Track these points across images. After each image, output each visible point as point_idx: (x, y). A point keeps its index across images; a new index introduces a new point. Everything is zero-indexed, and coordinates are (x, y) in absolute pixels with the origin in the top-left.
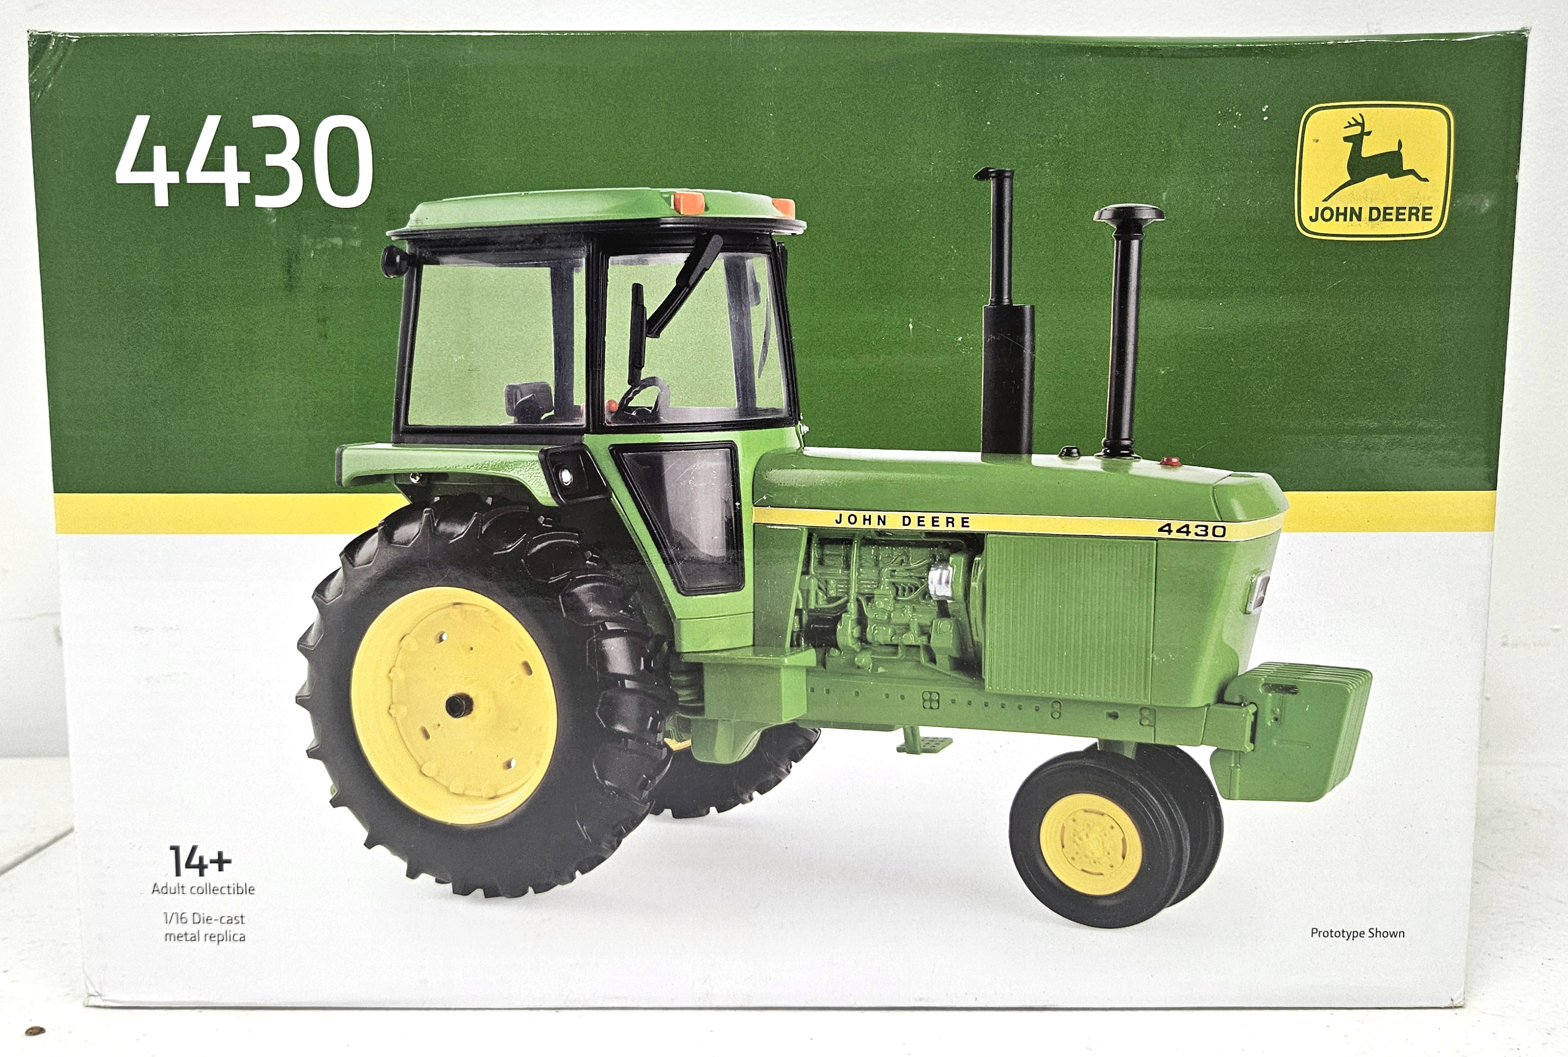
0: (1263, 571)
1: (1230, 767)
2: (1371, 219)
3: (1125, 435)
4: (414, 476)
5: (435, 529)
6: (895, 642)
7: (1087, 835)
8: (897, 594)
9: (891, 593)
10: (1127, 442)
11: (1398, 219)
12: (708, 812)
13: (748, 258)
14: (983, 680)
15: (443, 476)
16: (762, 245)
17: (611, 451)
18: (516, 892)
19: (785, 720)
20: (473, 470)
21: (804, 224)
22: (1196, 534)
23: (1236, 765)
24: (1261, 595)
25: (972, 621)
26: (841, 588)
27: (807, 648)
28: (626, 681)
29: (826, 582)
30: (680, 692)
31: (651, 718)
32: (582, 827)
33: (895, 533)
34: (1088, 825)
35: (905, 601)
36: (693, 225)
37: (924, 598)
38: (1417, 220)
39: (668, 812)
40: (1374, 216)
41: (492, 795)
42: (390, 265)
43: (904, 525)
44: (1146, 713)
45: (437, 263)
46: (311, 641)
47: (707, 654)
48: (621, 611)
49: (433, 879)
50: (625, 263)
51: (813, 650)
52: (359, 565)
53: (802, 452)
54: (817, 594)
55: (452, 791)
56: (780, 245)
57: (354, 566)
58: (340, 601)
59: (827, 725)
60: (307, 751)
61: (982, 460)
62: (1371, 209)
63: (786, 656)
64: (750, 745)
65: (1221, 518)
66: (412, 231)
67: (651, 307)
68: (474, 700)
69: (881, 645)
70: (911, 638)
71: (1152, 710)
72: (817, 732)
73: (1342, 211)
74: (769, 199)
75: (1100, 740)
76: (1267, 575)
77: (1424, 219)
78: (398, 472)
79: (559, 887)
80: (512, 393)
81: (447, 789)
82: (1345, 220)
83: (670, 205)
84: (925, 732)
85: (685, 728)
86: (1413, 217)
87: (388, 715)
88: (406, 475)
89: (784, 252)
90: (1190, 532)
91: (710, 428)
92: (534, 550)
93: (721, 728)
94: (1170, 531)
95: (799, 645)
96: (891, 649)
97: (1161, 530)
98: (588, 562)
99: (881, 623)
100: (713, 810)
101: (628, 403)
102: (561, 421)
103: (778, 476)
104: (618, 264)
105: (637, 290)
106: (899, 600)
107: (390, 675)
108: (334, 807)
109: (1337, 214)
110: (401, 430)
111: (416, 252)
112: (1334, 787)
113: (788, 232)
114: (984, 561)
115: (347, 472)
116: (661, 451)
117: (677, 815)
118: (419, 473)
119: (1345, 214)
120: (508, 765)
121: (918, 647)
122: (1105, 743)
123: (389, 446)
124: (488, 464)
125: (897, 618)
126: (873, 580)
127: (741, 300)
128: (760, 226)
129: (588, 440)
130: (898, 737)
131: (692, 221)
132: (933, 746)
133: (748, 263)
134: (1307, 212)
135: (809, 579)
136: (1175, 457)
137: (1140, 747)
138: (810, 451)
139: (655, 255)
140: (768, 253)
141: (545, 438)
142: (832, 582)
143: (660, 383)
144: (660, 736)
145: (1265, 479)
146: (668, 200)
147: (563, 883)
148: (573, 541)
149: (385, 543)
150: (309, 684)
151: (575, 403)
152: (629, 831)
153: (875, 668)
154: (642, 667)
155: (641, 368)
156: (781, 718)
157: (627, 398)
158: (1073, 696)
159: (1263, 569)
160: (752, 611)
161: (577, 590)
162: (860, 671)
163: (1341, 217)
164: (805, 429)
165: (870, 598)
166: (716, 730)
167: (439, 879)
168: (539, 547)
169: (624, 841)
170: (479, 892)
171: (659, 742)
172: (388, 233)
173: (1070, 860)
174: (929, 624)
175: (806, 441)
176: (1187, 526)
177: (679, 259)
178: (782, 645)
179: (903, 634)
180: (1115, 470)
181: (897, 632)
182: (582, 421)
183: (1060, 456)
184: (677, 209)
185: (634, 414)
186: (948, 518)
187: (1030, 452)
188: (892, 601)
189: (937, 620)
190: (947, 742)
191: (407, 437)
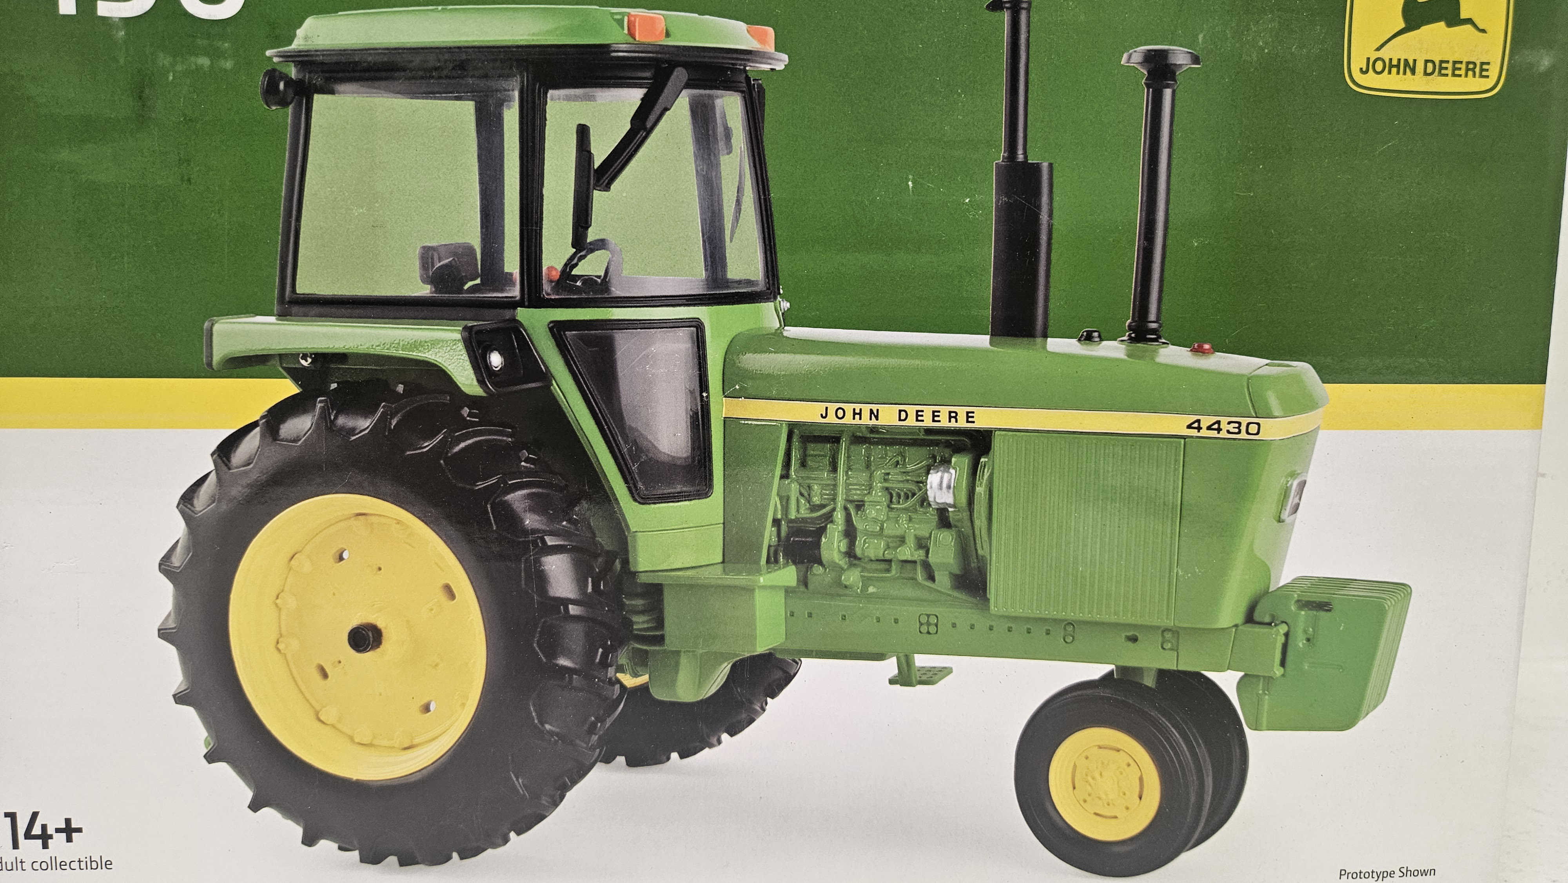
0: (1298, 474)
1: (1258, 694)
2: (1426, 74)
3: (1152, 316)
4: (305, 357)
5: (333, 422)
6: (888, 557)
7: (1101, 774)
8: (891, 501)
9: (885, 500)
10: (1154, 326)
11: (1454, 75)
12: (668, 759)
13: (717, 97)
14: (988, 600)
15: (341, 357)
16: (736, 82)
17: (551, 330)
18: (439, 858)
19: (761, 649)
20: (379, 351)
21: (785, 57)
22: (1228, 432)
23: (1264, 690)
24: (1296, 500)
25: (977, 532)
26: (827, 495)
27: (786, 565)
28: (570, 606)
29: (809, 487)
30: (635, 619)
31: (601, 650)
32: (517, 780)
33: (890, 429)
34: (1103, 763)
35: (900, 509)
36: (651, 55)
37: (922, 505)
38: (1474, 76)
39: (621, 760)
40: (1429, 70)
41: (406, 745)
42: (271, 93)
43: (900, 420)
44: (1168, 635)
45: (332, 92)
46: (177, 561)
47: (668, 573)
48: (564, 523)
49: (335, 846)
50: (568, 98)
51: (793, 567)
52: (237, 468)
53: (782, 333)
54: (798, 501)
55: (357, 740)
56: (756, 82)
57: (229, 469)
58: (212, 510)
59: (810, 654)
60: (174, 696)
61: (991, 343)
62: (1427, 61)
63: (761, 575)
64: (719, 679)
65: (1256, 413)
66: (300, 51)
67: (600, 153)
68: (383, 631)
69: (871, 560)
70: (907, 552)
71: (1175, 632)
72: (797, 663)
73: (1395, 62)
74: (742, 26)
75: (1117, 666)
76: (1303, 479)
77: (1481, 76)
78: (283, 352)
79: (490, 852)
80: (427, 255)
81: (351, 739)
82: (1398, 73)
83: (623, 28)
84: (921, 660)
85: (641, 661)
86: (1470, 73)
87: (276, 652)
88: (295, 356)
89: (761, 91)
90: (1221, 430)
91: (673, 302)
92: (457, 449)
93: (684, 661)
94: (1199, 429)
95: (776, 561)
96: (883, 566)
97: (1189, 427)
98: (523, 463)
99: (873, 535)
100: (674, 756)
101: (571, 270)
102: (490, 291)
103: (753, 361)
104: (559, 99)
105: (583, 132)
106: (893, 508)
107: (278, 601)
108: (210, 763)
109: (1391, 66)
110: (287, 299)
111: (305, 76)
112: (1367, 714)
113: (766, 67)
114: (991, 462)
115: (220, 351)
116: (612, 329)
117: (632, 763)
118: (311, 354)
119: (1398, 66)
120: (426, 708)
121: (915, 562)
122: (1123, 670)
123: (272, 319)
124: (399, 344)
125: (891, 529)
126: (863, 485)
127: (709, 148)
128: (733, 59)
129: (523, 314)
130: (890, 666)
131: (649, 49)
132: (930, 677)
133: (718, 102)
134: (1358, 62)
135: (788, 483)
136: (1205, 343)
137: (1162, 674)
138: (792, 332)
139: (606, 90)
140: (742, 92)
141: (469, 312)
142: (816, 487)
143: (611, 246)
144: (611, 672)
145: (1304, 368)
146: (620, 22)
147: (495, 846)
148: (505, 438)
149: (269, 440)
150: (175, 612)
151: (507, 270)
152: (574, 782)
153: (865, 587)
154: (590, 590)
155: (587, 228)
156: (755, 648)
157: (570, 264)
158: (1087, 617)
159: (1299, 472)
160: (722, 522)
161: (510, 497)
162: (847, 592)
163: (1394, 70)
164: (786, 305)
165: (860, 506)
166: (677, 664)
167: (344, 845)
168: (462, 445)
169: (569, 795)
170: (393, 860)
171: (610, 679)
172: (268, 53)
173: (1082, 803)
174: (927, 535)
175: (787, 319)
176: (1218, 422)
177: (634, 97)
178: (757, 562)
179: (897, 548)
180: (1140, 358)
181: (891, 545)
182: (515, 292)
183: (1079, 340)
184: (631, 34)
185: (579, 283)
186: (950, 412)
187: (1045, 336)
188: (885, 510)
189: (936, 531)
190: (945, 671)
191: (295, 309)
